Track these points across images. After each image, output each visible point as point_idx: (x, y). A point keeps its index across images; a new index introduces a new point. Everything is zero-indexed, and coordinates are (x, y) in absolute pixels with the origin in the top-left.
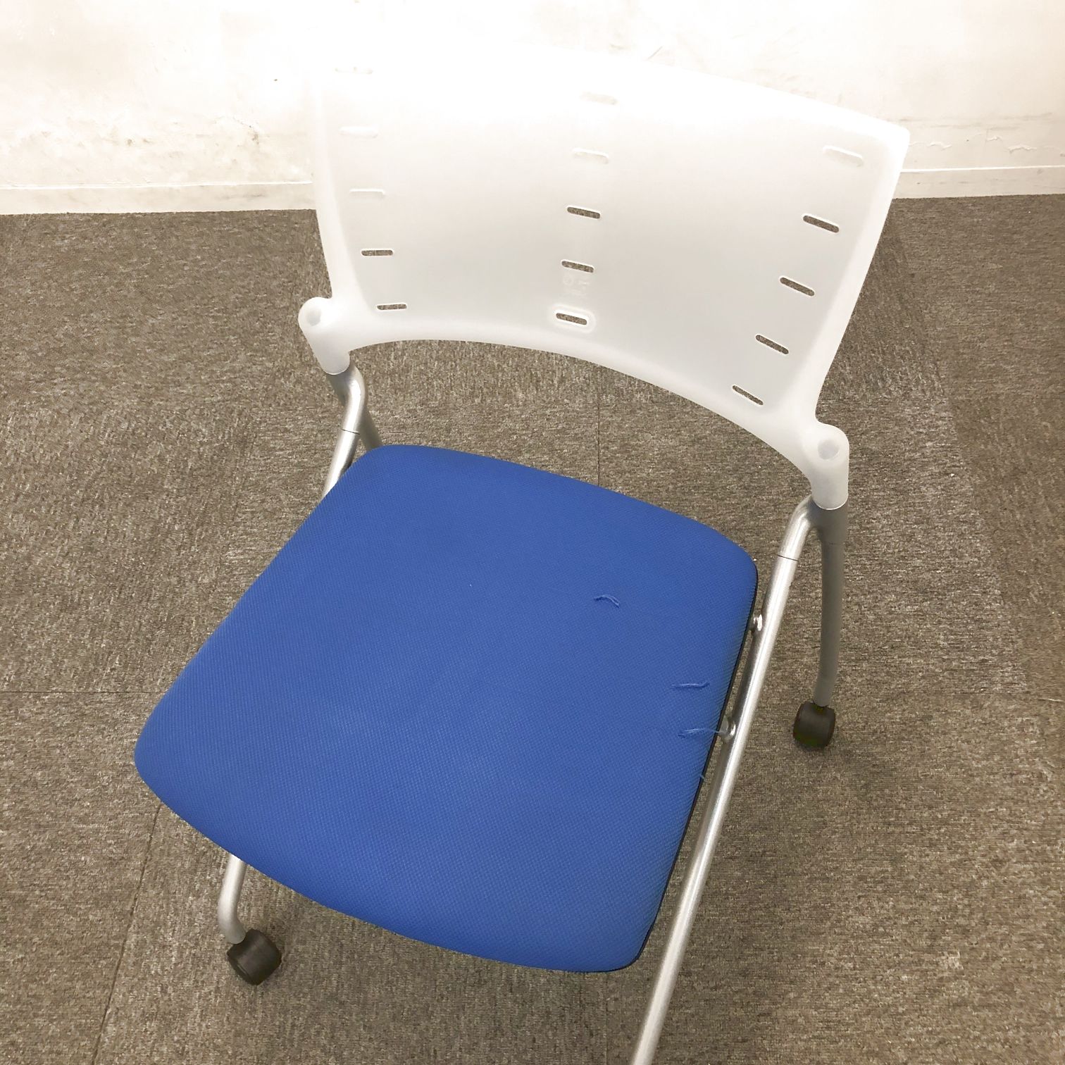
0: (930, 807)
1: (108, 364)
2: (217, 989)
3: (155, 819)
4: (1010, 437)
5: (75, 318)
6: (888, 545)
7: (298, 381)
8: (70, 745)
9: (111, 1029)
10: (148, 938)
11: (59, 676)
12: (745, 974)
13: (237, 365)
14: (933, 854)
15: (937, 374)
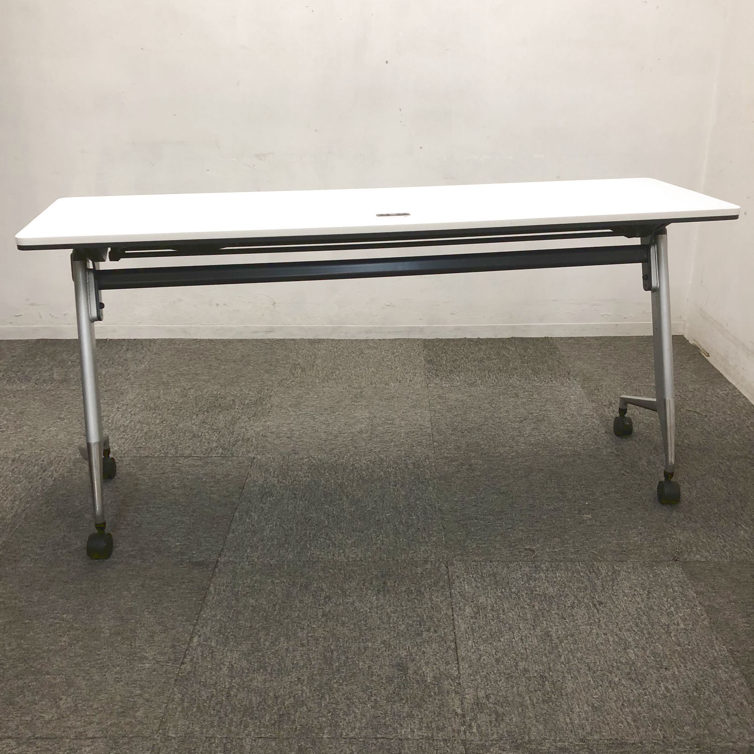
0: (577, 481)
1: (205, 377)
2: (276, 526)
3: (243, 486)
4: (608, 395)
5: (188, 366)
6: (556, 421)
7: (293, 381)
8: (202, 469)
9: (231, 535)
10: (244, 514)
11: (195, 453)
12: (500, 519)
13: (265, 377)
14: (578, 492)
15: (575, 380)
